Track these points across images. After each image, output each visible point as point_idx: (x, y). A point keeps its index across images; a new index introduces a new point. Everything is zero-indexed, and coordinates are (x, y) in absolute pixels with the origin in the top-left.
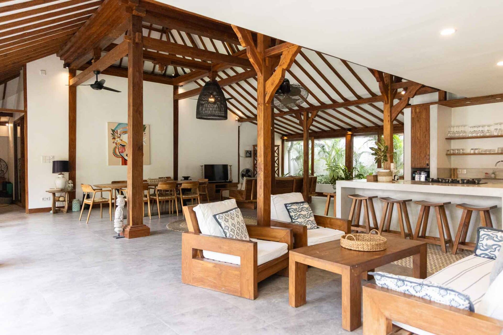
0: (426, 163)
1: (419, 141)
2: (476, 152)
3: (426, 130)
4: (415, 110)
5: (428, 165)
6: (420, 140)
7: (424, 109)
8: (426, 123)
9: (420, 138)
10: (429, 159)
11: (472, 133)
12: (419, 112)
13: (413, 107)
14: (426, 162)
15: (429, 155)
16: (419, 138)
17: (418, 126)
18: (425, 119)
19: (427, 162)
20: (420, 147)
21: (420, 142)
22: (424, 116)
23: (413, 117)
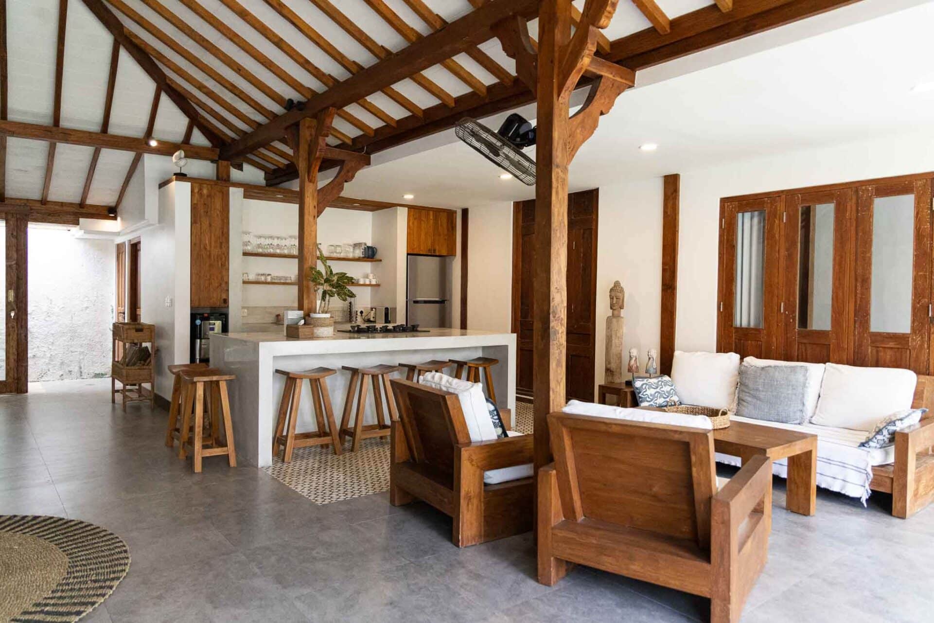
0: (221, 298)
1: (208, 253)
2: (269, 279)
3: (222, 233)
4: (200, 189)
5: (226, 301)
6: (210, 251)
7: (219, 192)
8: (223, 220)
9: (210, 246)
10: (228, 290)
11: (259, 246)
12: (209, 196)
13: (196, 183)
14: (221, 295)
15: (227, 283)
16: (208, 248)
17: (205, 222)
18: (220, 212)
19: (224, 297)
20: (211, 265)
21: (210, 256)
22: (218, 204)
23: (195, 202)
